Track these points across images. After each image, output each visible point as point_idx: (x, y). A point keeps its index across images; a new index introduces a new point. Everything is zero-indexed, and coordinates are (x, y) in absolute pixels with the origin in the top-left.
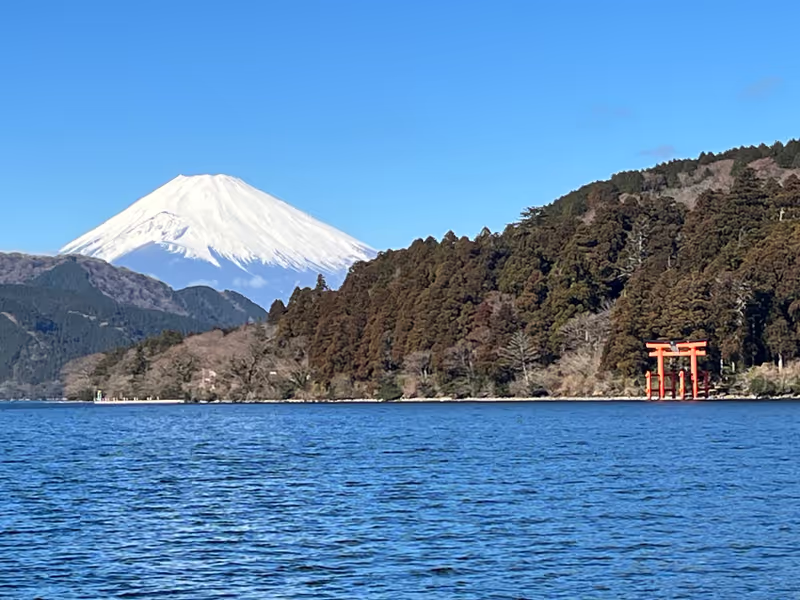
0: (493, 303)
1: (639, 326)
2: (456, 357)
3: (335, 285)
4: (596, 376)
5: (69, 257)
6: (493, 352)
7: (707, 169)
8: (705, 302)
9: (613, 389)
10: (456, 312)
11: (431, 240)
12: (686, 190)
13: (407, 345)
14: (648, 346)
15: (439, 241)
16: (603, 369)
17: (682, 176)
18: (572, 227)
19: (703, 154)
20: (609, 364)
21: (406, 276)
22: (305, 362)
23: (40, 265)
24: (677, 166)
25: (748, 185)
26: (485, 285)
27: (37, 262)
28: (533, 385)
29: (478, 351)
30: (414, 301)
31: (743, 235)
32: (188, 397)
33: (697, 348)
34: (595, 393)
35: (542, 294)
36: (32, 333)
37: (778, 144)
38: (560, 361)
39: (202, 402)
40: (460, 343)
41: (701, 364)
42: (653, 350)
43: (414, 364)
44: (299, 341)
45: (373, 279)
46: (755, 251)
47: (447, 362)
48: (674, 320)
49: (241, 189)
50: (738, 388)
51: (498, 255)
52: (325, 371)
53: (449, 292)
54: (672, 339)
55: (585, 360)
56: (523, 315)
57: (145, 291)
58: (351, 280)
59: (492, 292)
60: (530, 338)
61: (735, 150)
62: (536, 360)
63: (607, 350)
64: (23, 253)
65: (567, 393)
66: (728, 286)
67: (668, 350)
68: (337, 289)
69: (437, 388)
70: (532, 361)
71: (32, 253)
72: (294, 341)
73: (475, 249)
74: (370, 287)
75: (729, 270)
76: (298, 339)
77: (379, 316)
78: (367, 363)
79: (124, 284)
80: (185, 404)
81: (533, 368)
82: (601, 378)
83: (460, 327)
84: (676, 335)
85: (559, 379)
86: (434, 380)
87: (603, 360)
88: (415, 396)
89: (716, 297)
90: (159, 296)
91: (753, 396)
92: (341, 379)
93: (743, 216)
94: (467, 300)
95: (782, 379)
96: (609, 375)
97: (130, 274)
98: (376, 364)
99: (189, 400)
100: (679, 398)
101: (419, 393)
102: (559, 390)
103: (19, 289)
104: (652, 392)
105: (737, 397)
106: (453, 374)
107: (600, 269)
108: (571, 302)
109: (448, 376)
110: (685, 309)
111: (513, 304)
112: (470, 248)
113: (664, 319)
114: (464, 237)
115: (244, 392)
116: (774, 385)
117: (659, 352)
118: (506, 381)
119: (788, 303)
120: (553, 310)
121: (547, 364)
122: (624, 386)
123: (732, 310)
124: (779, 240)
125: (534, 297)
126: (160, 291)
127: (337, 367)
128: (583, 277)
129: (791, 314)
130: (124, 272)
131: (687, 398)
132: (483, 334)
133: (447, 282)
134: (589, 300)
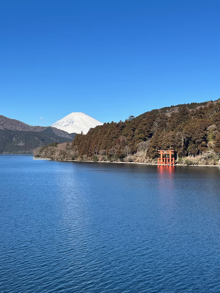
0: (121, 138)
1: (156, 145)
2: (111, 152)
3: (85, 133)
4: (145, 158)
5: (49, 127)
6: (120, 151)
7: (173, 109)
8: (173, 140)
9: (149, 161)
10: (112, 141)
11: (108, 123)
12: (168, 113)
13: (100, 148)
14: (158, 151)
15: (110, 123)
16: (147, 156)
17: (167, 111)
18: (141, 121)
19: (172, 106)
20: (148, 155)
21: (101, 131)
22: (77, 152)
23: (44, 128)
24: (166, 108)
25: (184, 110)
26: (119, 134)
28: (130, 159)
29: (117, 150)
30: (102, 137)
31: (183, 123)
32: (52, 158)
33: (171, 152)
34: (145, 162)
35: (133, 136)
36: (40, 141)
37: (188, 104)
38: (136, 153)
39: (55, 160)
40: (112, 148)
41: (172, 156)
42: (159, 152)
43: (101, 153)
44: (76, 147)
45: (94, 132)
46: (186, 126)
47: (109, 153)
48: (165, 144)
50: (182, 162)
51: (123, 127)
52: (82, 154)
53: (111, 135)
55: (143, 153)
56: (128, 141)
57: (64, 134)
58: (89, 133)
59: (121, 136)
60: (129, 147)
61: (179, 105)
63: (148, 152)
65: (138, 161)
66: (179, 136)
67: (163, 152)
68: (85, 134)
69: (107, 159)
70: (130, 153)
71: (42, 126)
72: (75, 146)
73: (118, 125)
74: (93, 134)
75: (180, 131)
76: (76, 146)
77: (94, 141)
78: (91, 152)
79: (60, 132)
81: (130, 155)
82: (146, 158)
83: (112, 144)
84: (166, 148)
85: (136, 158)
86: (106, 157)
87: (147, 153)
88: (102, 161)
89: (176, 138)
90: (66, 134)
91: (186, 165)
92: (85, 156)
93: (183, 118)
94: (114, 137)
95: (194, 160)
96: (148, 158)
97: (61, 130)
98: (93, 153)
99: (53, 159)
100: (166, 165)
101: (103, 160)
102: (136, 161)
103: (39, 133)
104: (159, 163)
105: (182, 165)
106: (111, 156)
107: (147, 130)
108: (139, 138)
109: (109, 156)
110: (168, 141)
111: (126, 139)
112: (117, 125)
113: (162, 144)
114: (115, 123)
115: (64, 158)
116: (191, 162)
117: (161, 152)
118: (123, 158)
119: (195, 140)
120: (135, 140)
121: (133, 154)
122: (152, 161)
123: (181, 142)
124: (193, 124)
125: (131, 137)
126: (66, 133)
127: (84, 153)
128: (143, 132)
129: (196, 143)
130: (60, 130)
131: (168, 165)
132: (118, 146)
133: (110, 133)
134: (144, 138)
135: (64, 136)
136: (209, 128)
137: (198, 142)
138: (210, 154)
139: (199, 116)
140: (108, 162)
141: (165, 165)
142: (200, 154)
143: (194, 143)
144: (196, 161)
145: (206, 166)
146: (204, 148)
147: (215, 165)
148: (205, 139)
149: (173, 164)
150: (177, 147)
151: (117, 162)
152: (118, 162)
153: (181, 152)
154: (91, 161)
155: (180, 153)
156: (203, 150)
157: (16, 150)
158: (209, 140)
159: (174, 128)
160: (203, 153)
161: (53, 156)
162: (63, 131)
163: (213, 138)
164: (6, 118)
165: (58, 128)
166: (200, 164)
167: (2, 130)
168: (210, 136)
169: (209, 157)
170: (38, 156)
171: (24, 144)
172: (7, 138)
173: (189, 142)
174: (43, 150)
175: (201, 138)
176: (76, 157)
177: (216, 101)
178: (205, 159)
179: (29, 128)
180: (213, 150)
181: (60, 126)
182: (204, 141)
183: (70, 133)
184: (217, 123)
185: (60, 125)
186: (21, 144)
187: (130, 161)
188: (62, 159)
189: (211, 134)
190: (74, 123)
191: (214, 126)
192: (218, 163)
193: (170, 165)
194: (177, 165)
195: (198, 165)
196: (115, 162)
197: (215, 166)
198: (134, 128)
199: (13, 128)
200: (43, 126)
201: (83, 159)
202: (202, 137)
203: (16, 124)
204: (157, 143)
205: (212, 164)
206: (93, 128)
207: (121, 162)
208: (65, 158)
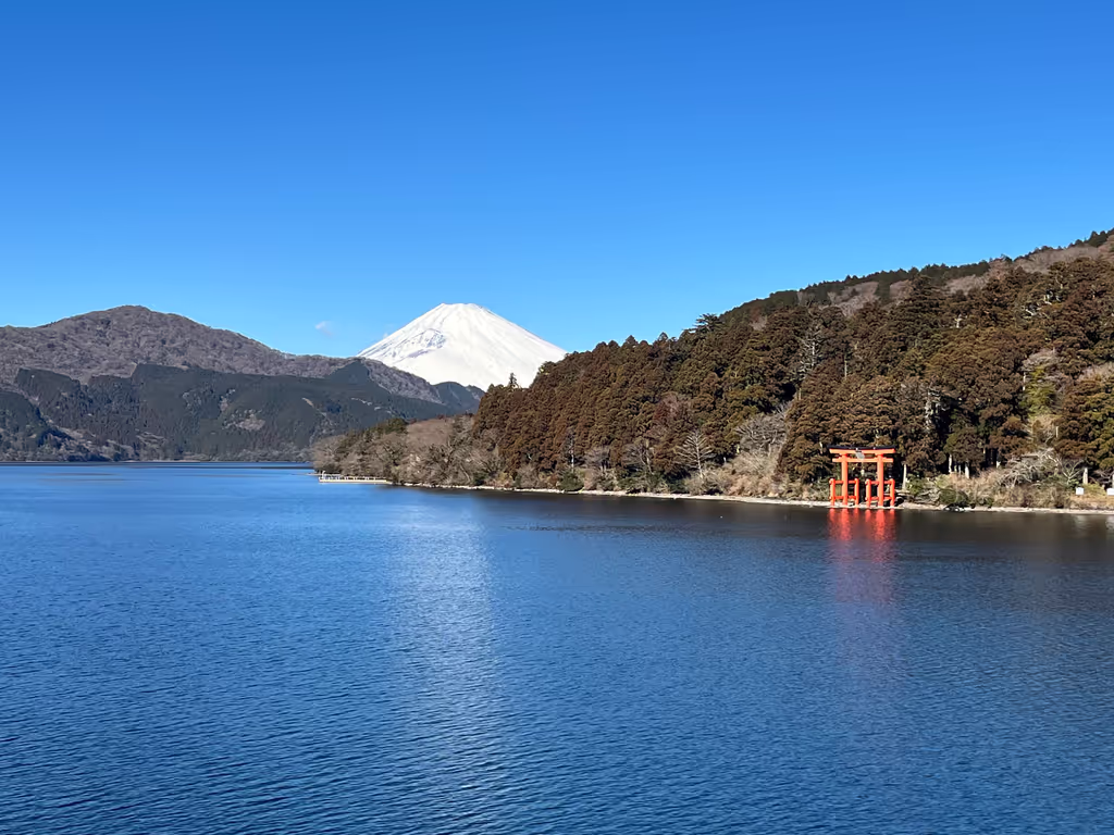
0: (670, 402)
1: (819, 430)
2: (633, 454)
3: (525, 381)
4: (772, 477)
5: (355, 359)
6: (669, 450)
7: (854, 290)
8: (890, 407)
9: (790, 491)
10: (635, 411)
11: (613, 343)
13: (588, 441)
14: (832, 451)
15: (621, 345)
16: (779, 470)
17: (831, 295)
18: (746, 333)
19: (848, 277)
20: (787, 464)
21: (590, 376)
22: (496, 452)
23: (334, 364)
24: (827, 287)
25: (923, 293)
26: (663, 385)
27: (333, 362)
28: (708, 483)
29: (655, 449)
30: (596, 399)
32: (395, 479)
33: (884, 455)
34: (771, 495)
35: (719, 394)
36: (325, 414)
37: (915, 269)
38: (735, 460)
39: (407, 484)
40: (638, 440)
41: (887, 473)
42: (833, 456)
43: (594, 459)
44: (491, 433)
45: (560, 379)
46: (939, 356)
47: (624, 458)
48: (858, 425)
49: (482, 312)
50: (926, 496)
51: (674, 358)
52: (513, 462)
53: (630, 390)
54: (857, 445)
55: (761, 460)
56: (699, 415)
57: (410, 384)
58: (540, 380)
59: (670, 392)
60: (706, 438)
61: (877, 273)
62: (711, 459)
63: (784, 454)
64: (322, 355)
65: (741, 492)
66: (914, 391)
67: (852, 456)
68: (527, 387)
69: (615, 482)
70: (707, 460)
72: (487, 432)
73: (653, 352)
74: (556, 385)
75: (914, 375)
76: (490, 431)
77: (563, 413)
78: (551, 456)
79: (395, 379)
80: (395, 486)
81: (708, 466)
82: (777, 480)
83: (637, 425)
84: (860, 440)
85: (733, 478)
86: (612, 474)
87: (780, 461)
88: (594, 488)
89: (903, 402)
90: (420, 388)
91: (942, 507)
92: (527, 469)
93: (918, 323)
94: (645, 399)
95: (974, 489)
96: (786, 478)
97: (399, 372)
98: (559, 457)
99: (397, 483)
100: (862, 506)
101: (599, 486)
102: (733, 489)
103: (317, 381)
104: (835, 499)
105: (925, 507)
106: (631, 469)
107: (774, 372)
108: (746, 403)
109: (626, 472)
110: (869, 414)
111: (689, 404)
112: (649, 351)
113: (846, 424)
114: (644, 342)
115: (442, 477)
116: (966, 496)
117: (844, 458)
118: (681, 478)
119: (978, 409)
120: (728, 410)
121: (721, 462)
122: (801, 490)
123: (920, 417)
124: (965, 346)
125: (710, 398)
126: (421, 384)
127: (524, 458)
128: (758, 379)
129: (982, 422)
130: (395, 370)
131: (873, 507)
132: (662, 433)
133: (627, 382)
134: (763, 402)
135: (411, 394)
136: (1029, 361)
137: (992, 418)
138: (1040, 463)
139: (984, 314)
140: (622, 493)
141: (856, 506)
142: (998, 464)
143: (974, 420)
144: (986, 490)
145: (1025, 510)
146: (1016, 440)
147: (1062, 507)
148: (1017, 406)
149: (892, 502)
150: (905, 439)
151: (656, 496)
152: (662, 496)
153: (924, 454)
154: (550, 491)
155: (919, 461)
156: (1009, 450)
157: (232, 448)
158: (1031, 409)
159: (886, 361)
160: (1012, 461)
161: (397, 468)
162: (408, 374)
163: (1047, 404)
164: (193, 325)
165: (389, 362)
166: (1000, 505)
167: (180, 369)
168: (1034, 394)
169: (1035, 478)
170: (332, 470)
171: (262, 422)
172: (200, 402)
173: (954, 417)
174: (350, 445)
175: (1004, 401)
176: (492, 474)
177: (1021, 257)
178: (1021, 483)
179: (280, 364)
180: (1050, 449)
181: (394, 355)
182: (1015, 412)
183: (433, 382)
184: (1059, 341)
185: (392, 351)
186: (252, 424)
187: (711, 492)
188: (434, 483)
189: (1038, 385)
190: (445, 345)
191: (1048, 356)
192: (1072, 498)
193: (881, 507)
194: (907, 505)
195: (993, 509)
196: (649, 494)
197: (1061, 511)
198: (720, 364)
199: (222, 363)
200: (333, 357)
201: (518, 483)
202: (1008, 396)
203: (231, 349)
204: (823, 419)
205: (1047, 504)
206: (555, 361)
207: (675, 496)
208: (445, 477)
